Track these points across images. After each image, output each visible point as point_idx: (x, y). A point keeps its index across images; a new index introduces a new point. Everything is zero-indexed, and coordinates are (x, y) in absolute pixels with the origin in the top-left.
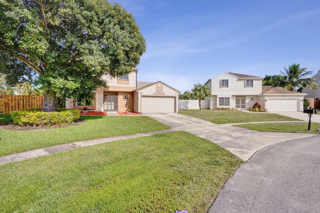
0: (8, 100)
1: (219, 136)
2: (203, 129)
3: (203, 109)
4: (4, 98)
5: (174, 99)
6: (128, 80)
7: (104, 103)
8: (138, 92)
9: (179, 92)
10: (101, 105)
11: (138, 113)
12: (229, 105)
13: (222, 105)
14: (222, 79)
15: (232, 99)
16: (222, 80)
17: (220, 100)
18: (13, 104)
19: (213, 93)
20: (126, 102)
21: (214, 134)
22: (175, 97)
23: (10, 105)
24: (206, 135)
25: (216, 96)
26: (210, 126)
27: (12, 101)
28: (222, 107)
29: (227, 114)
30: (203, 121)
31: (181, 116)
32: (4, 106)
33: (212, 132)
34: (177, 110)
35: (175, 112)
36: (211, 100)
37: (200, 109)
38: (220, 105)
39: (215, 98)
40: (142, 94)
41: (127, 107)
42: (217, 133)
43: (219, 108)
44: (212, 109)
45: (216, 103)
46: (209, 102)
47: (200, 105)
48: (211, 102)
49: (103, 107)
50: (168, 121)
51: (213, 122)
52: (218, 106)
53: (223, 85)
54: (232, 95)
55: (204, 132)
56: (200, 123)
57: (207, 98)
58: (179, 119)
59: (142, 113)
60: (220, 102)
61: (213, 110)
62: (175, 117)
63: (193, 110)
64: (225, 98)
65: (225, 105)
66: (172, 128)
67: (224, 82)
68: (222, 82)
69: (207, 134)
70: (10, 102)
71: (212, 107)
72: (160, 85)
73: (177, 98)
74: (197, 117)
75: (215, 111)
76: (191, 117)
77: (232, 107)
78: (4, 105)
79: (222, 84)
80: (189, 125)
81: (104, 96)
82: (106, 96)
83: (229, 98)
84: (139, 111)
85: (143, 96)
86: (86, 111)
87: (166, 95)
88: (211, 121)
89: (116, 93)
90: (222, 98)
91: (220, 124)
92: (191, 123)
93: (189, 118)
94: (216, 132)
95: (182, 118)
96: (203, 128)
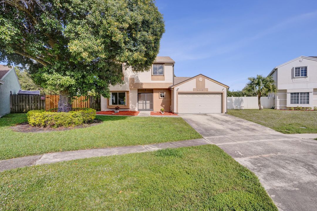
0: (53, 100)
1: (282, 163)
2: (253, 143)
3: (264, 108)
4: (50, 99)
5: (221, 95)
6: (164, 76)
7: (138, 102)
8: (173, 89)
9: (228, 87)
10: (135, 104)
11: (173, 113)
12: (308, 103)
13: (295, 103)
14: (295, 66)
15: (314, 94)
16: (296, 68)
17: (292, 97)
18: (57, 104)
19: (280, 87)
20: (163, 101)
21: (272, 158)
22: (222, 93)
23: (55, 105)
24: (256, 157)
25: (285, 91)
26: (268, 137)
27: (56, 101)
28: (296, 105)
29: (304, 117)
30: (259, 127)
31: (228, 118)
32: (50, 106)
33: (269, 152)
34: (225, 111)
35: (222, 112)
36: (277, 97)
37: (260, 109)
38: (292, 103)
39: (284, 94)
40: (179, 90)
41: (164, 106)
42: (279, 154)
43: (290, 108)
44: (278, 108)
45: (286, 101)
46: (274, 98)
47: (259, 103)
48: (278, 99)
49: (137, 106)
50: (204, 126)
51: (277, 130)
52: (289, 105)
53: (298, 75)
54: (314, 89)
55: (253, 150)
56: (253, 130)
57: (271, 94)
58: (222, 122)
59: (178, 113)
60: (292, 100)
61: (281, 109)
62: (219, 120)
63: (249, 110)
64: (301, 93)
65: (301, 103)
66: (203, 138)
67: (299, 71)
68: (296, 71)
69: (258, 155)
70: (54, 102)
71: (278, 106)
72: (201, 79)
73: (225, 95)
74: (251, 121)
75: (284, 111)
76: (242, 120)
77: (314, 106)
78: (50, 104)
79: (296, 73)
80: (234, 132)
81: (138, 94)
82: (140, 94)
83: (308, 93)
84: (175, 111)
85: (180, 93)
86: (118, 111)
87: (210, 90)
88: (273, 128)
89: (151, 91)
90: (295, 93)
91: (289, 133)
92: (238, 130)
93: (239, 121)
94: (277, 151)
95: (227, 121)
96: (254, 141)
